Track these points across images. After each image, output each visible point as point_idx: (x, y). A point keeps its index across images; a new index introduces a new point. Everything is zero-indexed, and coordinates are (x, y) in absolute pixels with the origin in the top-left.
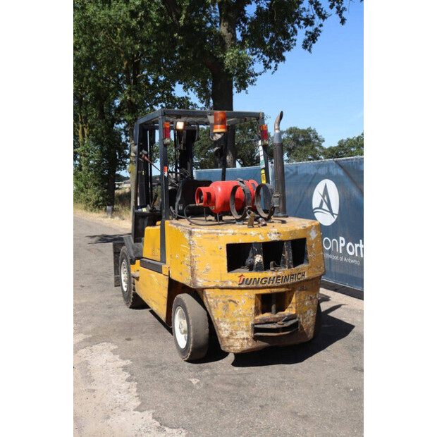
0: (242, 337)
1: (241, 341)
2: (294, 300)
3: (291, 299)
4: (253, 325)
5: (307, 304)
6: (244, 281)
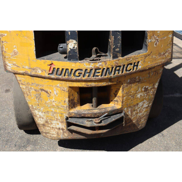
0: (58, 126)
1: (56, 130)
2: (120, 93)
3: (117, 92)
4: (67, 118)
5: (139, 96)
6: (55, 71)
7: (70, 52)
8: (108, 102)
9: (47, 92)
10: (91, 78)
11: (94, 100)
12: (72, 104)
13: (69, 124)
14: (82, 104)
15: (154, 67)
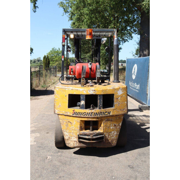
0: (74, 140)
1: (73, 142)
2: (102, 125)
3: (101, 124)
4: (78, 135)
5: (111, 128)
6: (75, 113)
7: (82, 105)
8: (97, 130)
9: (71, 123)
10: (90, 116)
11: (91, 128)
12: (81, 129)
13: (79, 138)
14: (86, 130)
15: (118, 115)
